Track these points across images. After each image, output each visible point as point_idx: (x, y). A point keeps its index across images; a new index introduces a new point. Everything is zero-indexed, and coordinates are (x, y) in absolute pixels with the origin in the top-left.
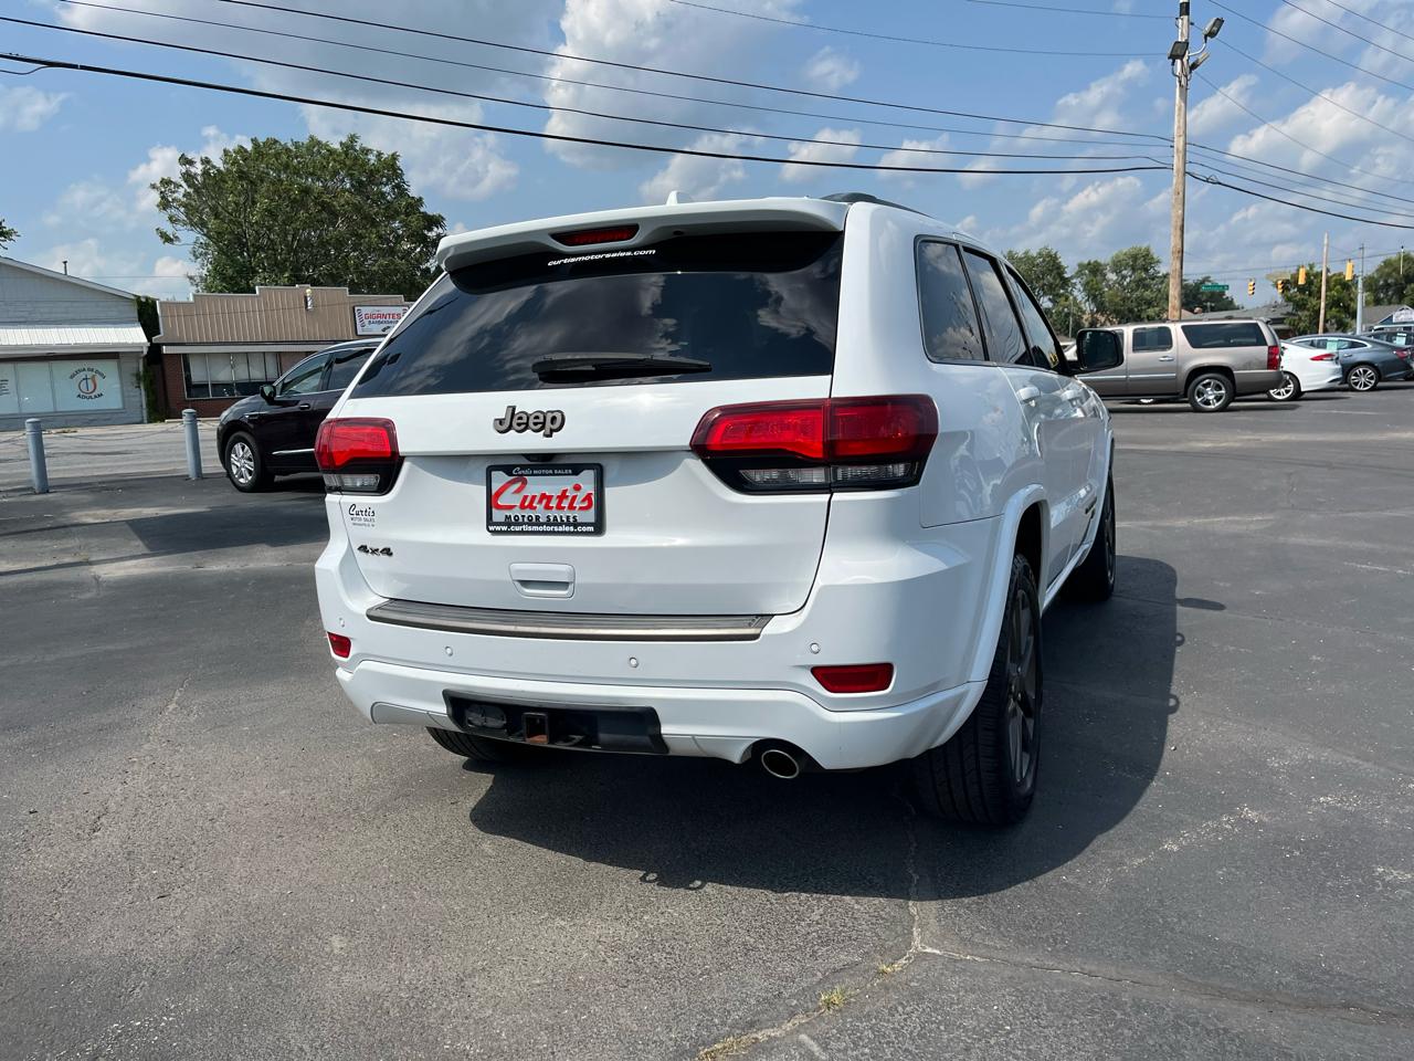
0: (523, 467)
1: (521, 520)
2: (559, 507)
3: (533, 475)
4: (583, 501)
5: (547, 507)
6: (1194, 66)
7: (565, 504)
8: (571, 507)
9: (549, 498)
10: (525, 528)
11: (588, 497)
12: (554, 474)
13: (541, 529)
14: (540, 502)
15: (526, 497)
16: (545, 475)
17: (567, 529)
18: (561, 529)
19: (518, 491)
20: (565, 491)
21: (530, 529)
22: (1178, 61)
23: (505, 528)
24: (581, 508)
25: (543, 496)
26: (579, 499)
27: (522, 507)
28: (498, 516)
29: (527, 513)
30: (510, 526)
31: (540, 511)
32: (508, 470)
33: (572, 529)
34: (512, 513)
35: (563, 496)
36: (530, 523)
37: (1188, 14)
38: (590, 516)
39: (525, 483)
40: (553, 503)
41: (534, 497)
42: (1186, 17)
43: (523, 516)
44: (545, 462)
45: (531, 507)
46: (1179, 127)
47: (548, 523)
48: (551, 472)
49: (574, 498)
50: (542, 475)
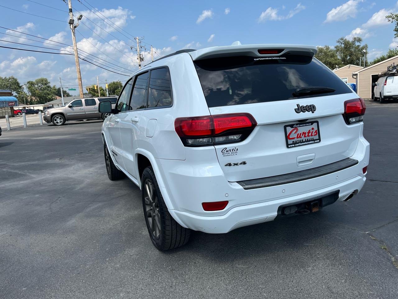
0: (297, 124)
1: (297, 142)
2: (308, 136)
3: (300, 126)
4: (315, 133)
5: (305, 136)
6: (75, 27)
7: (310, 134)
8: (312, 135)
9: (305, 133)
10: (300, 144)
11: (316, 131)
12: (306, 126)
13: (304, 143)
14: (303, 135)
15: (298, 134)
16: (304, 126)
17: (312, 142)
18: (310, 142)
19: (296, 133)
20: (309, 130)
21: (301, 144)
22: (71, 25)
23: (293, 145)
24: (314, 135)
25: (303, 133)
26: (314, 132)
27: (297, 137)
28: (290, 142)
29: (299, 139)
30: (295, 144)
31: (303, 138)
32: (292, 126)
33: (313, 142)
34: (295, 140)
35: (309, 132)
36: (300, 142)
37: (72, 12)
38: (317, 137)
39: (297, 130)
40: (307, 135)
41: (301, 134)
42: (71, 13)
43: (298, 141)
44: (302, 122)
45: (300, 137)
46: (74, 44)
47: (306, 141)
48: (305, 125)
49: (312, 132)
50: (303, 126)
